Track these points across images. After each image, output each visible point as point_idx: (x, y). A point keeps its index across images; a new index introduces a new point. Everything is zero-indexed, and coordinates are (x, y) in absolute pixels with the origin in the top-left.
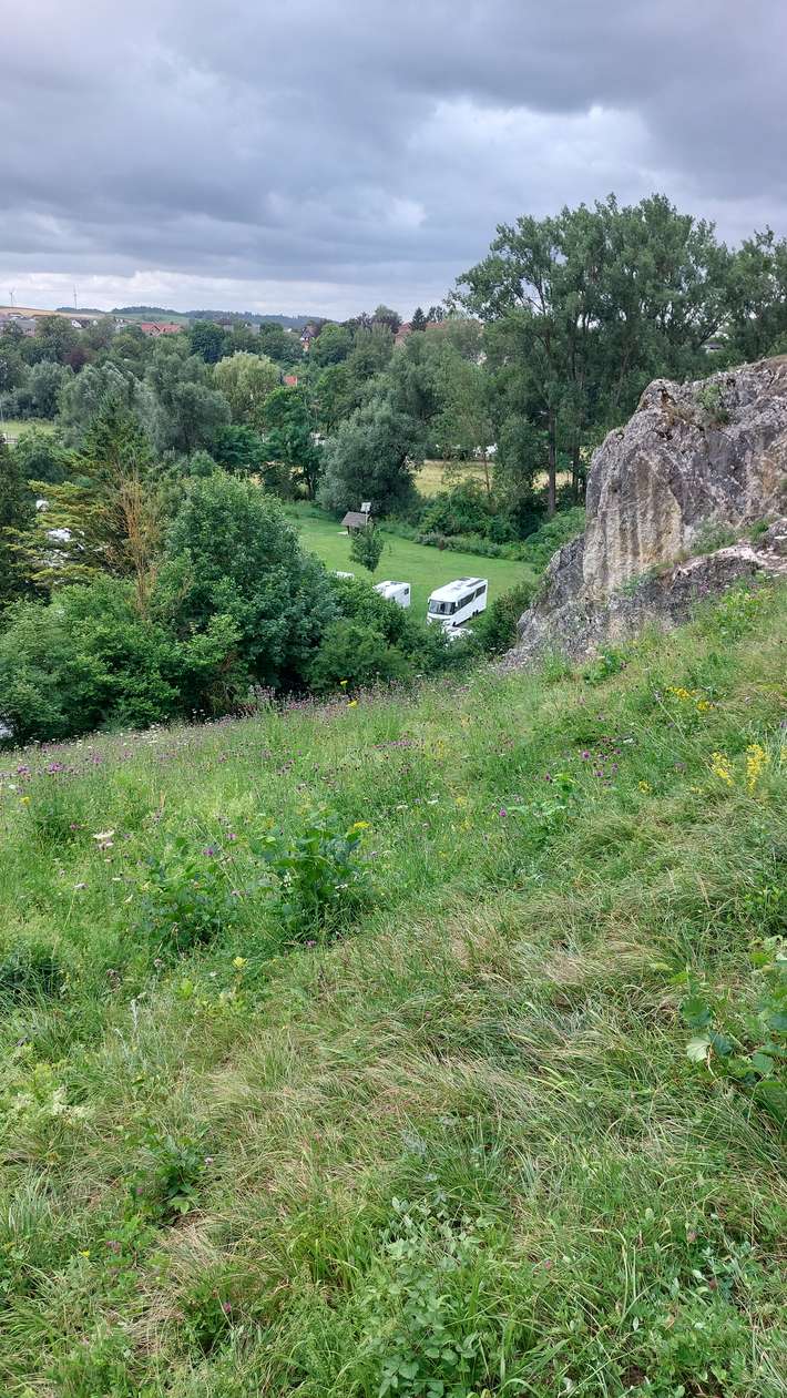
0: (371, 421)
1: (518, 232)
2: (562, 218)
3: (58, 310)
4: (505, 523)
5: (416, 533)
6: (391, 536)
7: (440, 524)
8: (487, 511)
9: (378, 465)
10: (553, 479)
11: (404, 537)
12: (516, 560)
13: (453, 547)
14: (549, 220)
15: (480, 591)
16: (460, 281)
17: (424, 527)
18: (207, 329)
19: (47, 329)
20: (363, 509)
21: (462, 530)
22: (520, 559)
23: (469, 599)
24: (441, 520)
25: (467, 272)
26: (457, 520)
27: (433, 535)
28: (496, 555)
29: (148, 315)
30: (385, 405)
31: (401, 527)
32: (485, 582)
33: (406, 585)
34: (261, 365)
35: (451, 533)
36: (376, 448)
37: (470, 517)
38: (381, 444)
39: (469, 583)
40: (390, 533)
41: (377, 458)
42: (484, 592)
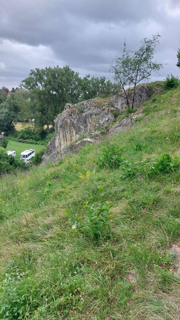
0: (3, 113)
1: (36, 71)
2: (45, 69)
4: (38, 136)
5: (16, 139)
6: (9, 140)
7: (22, 137)
8: (33, 134)
9: (5, 123)
10: (48, 126)
11: (13, 140)
12: (41, 145)
13: (26, 142)
14: (43, 69)
15: (33, 152)
17: (18, 138)
20: (2, 134)
21: (27, 138)
22: (42, 144)
23: (30, 154)
25: (24, 80)
26: (26, 136)
27: (20, 140)
28: (36, 144)
30: (6, 109)
31: (12, 138)
32: (34, 150)
33: (14, 151)
35: (25, 139)
36: (4, 119)
37: (29, 135)
38: (6, 118)
39: (30, 150)
40: (10, 139)
41: (5, 122)
42: (34, 152)
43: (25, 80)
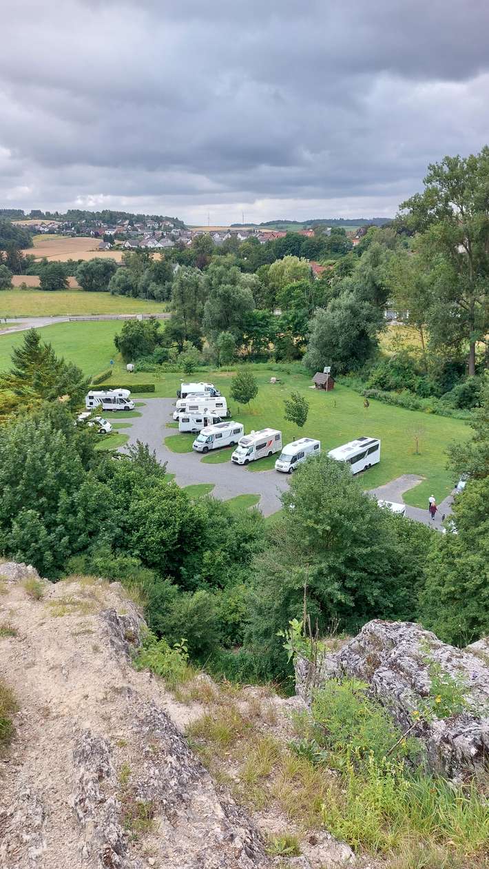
0: (340, 308)
1: (446, 169)
2: (482, 154)
3: (232, 226)
4: (430, 381)
5: (363, 387)
6: (347, 388)
7: (382, 382)
8: (417, 373)
9: (341, 339)
10: (473, 347)
11: (355, 391)
12: (430, 413)
13: (386, 400)
14: (472, 156)
15: (372, 450)
16: (403, 206)
17: (368, 384)
18: (294, 236)
19: (198, 243)
20: (325, 371)
21: (396, 387)
22: (434, 412)
23: (360, 456)
24: (382, 379)
25: (407, 200)
26: (393, 379)
27: (373, 390)
28: (416, 408)
29: (280, 225)
30: (352, 295)
31: (354, 382)
32: (379, 442)
33: (316, 442)
34: (299, 264)
35: (389, 389)
36: (342, 326)
37: (404, 377)
38: (345, 324)
39: (364, 442)
40: (348, 386)
41: (341, 333)
42: (377, 448)
43: (410, 200)
